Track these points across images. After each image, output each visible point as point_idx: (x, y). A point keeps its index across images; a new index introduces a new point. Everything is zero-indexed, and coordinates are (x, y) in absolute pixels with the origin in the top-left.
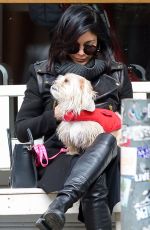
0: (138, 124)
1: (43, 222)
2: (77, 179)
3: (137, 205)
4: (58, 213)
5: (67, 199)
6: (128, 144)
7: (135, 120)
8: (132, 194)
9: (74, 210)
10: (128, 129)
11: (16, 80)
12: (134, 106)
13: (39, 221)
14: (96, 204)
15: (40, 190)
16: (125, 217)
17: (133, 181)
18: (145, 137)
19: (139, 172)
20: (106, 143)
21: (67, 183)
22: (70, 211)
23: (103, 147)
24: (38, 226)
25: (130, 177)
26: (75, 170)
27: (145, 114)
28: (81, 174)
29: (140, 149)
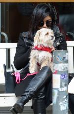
2: (31, 88)
4: (20, 104)
7: (59, 61)
8: (58, 97)
17: (59, 91)
18: (64, 69)
19: (61, 86)
20: (46, 71)
21: (26, 90)
25: (57, 89)
27: (64, 58)
29: (62, 75)
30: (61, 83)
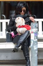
0: (34, 28)
1: (13, 50)
2: (21, 41)
3: (34, 46)
4: (17, 48)
5: (19, 45)
6: (32, 33)
7: (34, 27)
8: (33, 44)
9: (20, 47)
10: (32, 29)
11: (7, 18)
12: (34, 24)
13: (12, 50)
14: (25, 46)
15: (13, 43)
16: (32, 49)
17: (33, 41)
19: (35, 39)
21: (19, 41)
22: (19, 48)
23: (27, 33)
24: (12, 51)
25: (33, 40)
26: (20, 38)
27: (36, 26)
28: (22, 39)
29: (35, 34)
30: (35, 38)
